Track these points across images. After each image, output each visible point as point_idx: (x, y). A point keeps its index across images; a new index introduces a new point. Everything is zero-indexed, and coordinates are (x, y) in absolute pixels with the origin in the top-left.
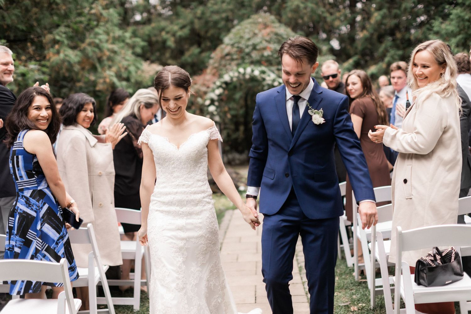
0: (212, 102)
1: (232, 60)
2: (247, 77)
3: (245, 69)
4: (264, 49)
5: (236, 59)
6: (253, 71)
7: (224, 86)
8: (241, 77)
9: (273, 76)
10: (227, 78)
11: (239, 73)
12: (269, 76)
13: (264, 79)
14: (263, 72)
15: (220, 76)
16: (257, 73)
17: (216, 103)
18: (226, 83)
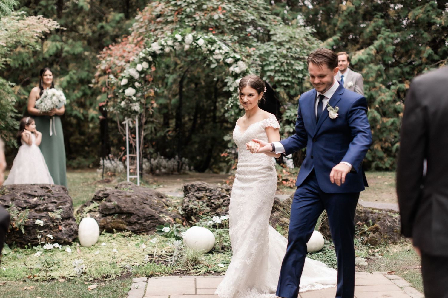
0: (131, 81)
1: (167, 23)
2: (187, 47)
3: (184, 36)
4: (214, 10)
5: (172, 22)
6: (195, 39)
7: (150, 58)
8: (177, 46)
9: (225, 49)
10: (155, 47)
11: (175, 40)
12: (220, 49)
13: (212, 52)
14: (212, 42)
15: (147, 45)
16: (201, 42)
17: (137, 84)
18: (154, 55)
